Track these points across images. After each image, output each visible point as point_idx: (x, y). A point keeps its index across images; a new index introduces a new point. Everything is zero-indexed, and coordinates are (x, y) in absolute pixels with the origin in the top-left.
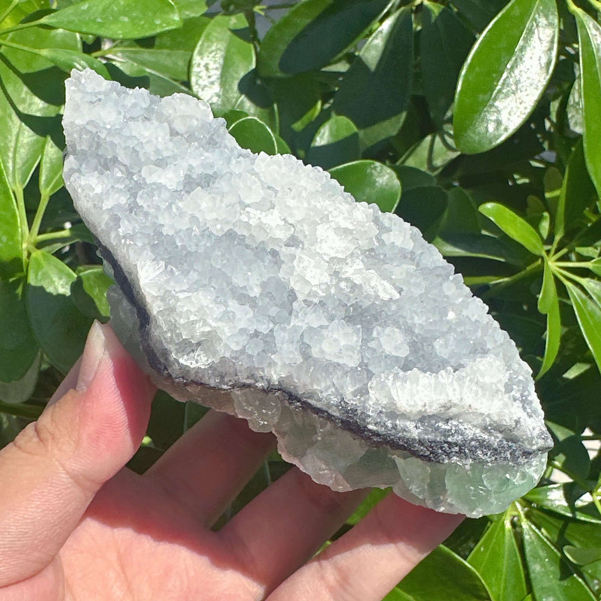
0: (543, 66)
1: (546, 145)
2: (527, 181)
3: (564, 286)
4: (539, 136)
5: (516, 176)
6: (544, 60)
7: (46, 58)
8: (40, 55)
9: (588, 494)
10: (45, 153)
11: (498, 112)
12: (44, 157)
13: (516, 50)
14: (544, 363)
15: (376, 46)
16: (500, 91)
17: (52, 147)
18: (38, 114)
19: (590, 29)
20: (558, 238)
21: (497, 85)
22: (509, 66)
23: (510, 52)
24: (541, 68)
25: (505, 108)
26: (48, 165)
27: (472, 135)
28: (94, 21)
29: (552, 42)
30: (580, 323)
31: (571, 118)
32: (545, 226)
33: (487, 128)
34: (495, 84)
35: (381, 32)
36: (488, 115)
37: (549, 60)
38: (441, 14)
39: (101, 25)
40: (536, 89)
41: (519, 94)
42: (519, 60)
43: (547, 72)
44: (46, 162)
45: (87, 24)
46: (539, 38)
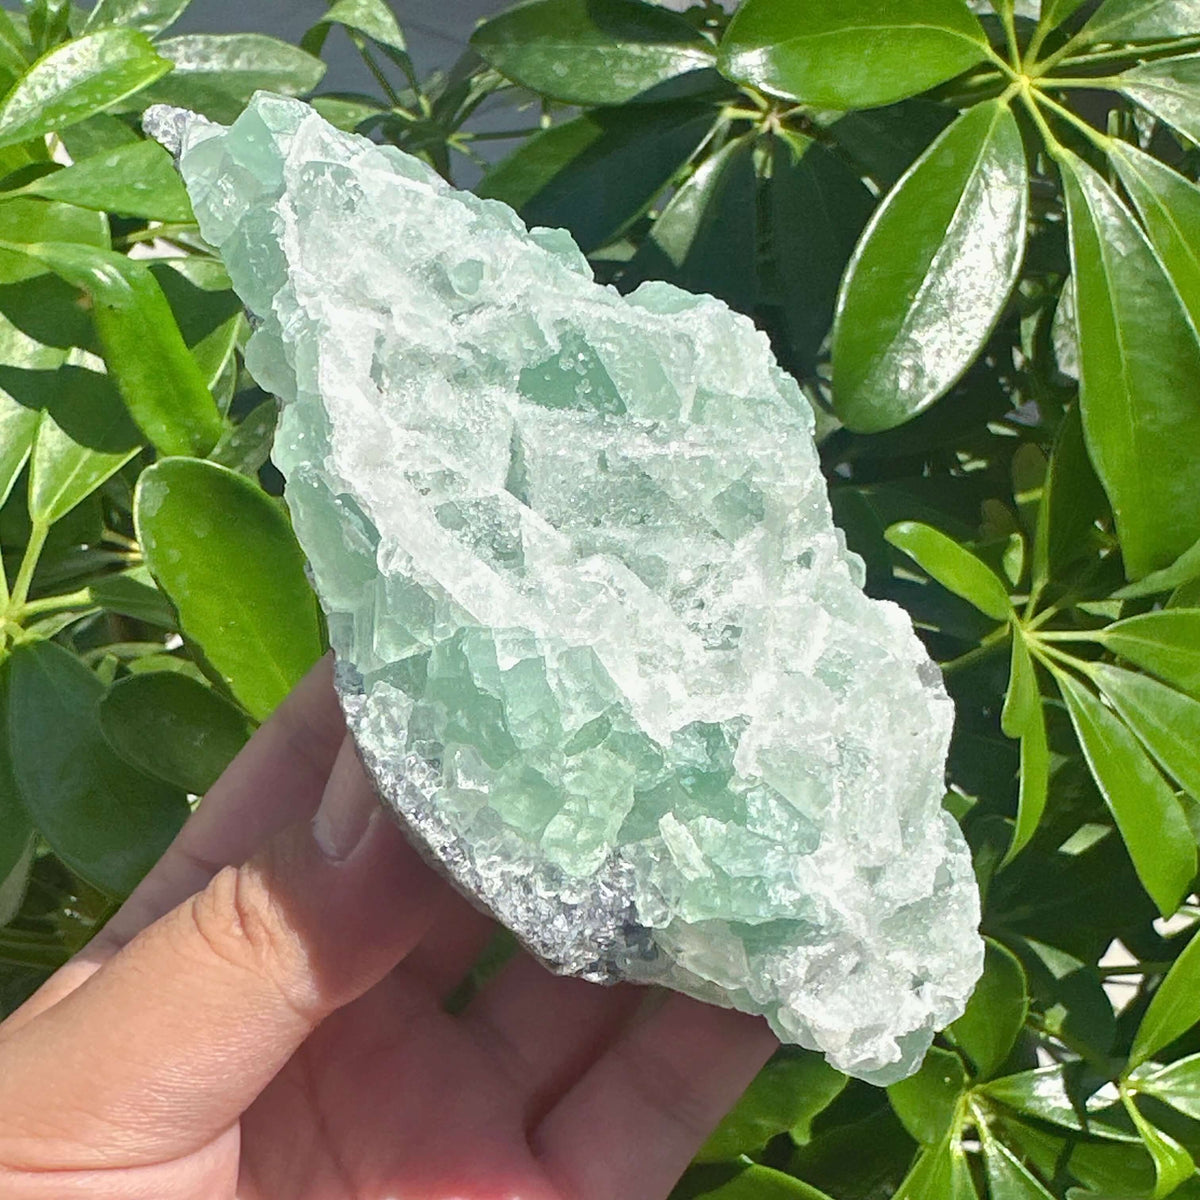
0: (1000, 261)
1: (1016, 398)
2: (981, 464)
3: (1053, 680)
4: (1002, 380)
5: (962, 457)
6: (1001, 252)
7: (37, 259)
8: (26, 255)
9: (1110, 1085)
10: (39, 440)
11: (917, 349)
12: (38, 448)
13: (948, 232)
14: (1017, 831)
15: (684, 215)
16: (918, 311)
17: (52, 429)
18: (26, 366)
19: (1087, 188)
20: (1039, 585)
21: (912, 301)
22: (935, 263)
23: (937, 233)
24: (997, 266)
25: (931, 341)
26: (46, 465)
27: (866, 395)
28: (131, 188)
29: (1016, 215)
30: (1085, 752)
31: (1061, 349)
32: (1015, 559)
33: (896, 382)
34: (911, 297)
35: (692, 187)
36: (899, 357)
37: (1011, 249)
38: (807, 155)
39: (144, 195)
40: (989, 305)
41: (955, 316)
42: (953, 251)
43: (1009, 274)
44: (41, 460)
45: (118, 193)
46: (992, 209)
